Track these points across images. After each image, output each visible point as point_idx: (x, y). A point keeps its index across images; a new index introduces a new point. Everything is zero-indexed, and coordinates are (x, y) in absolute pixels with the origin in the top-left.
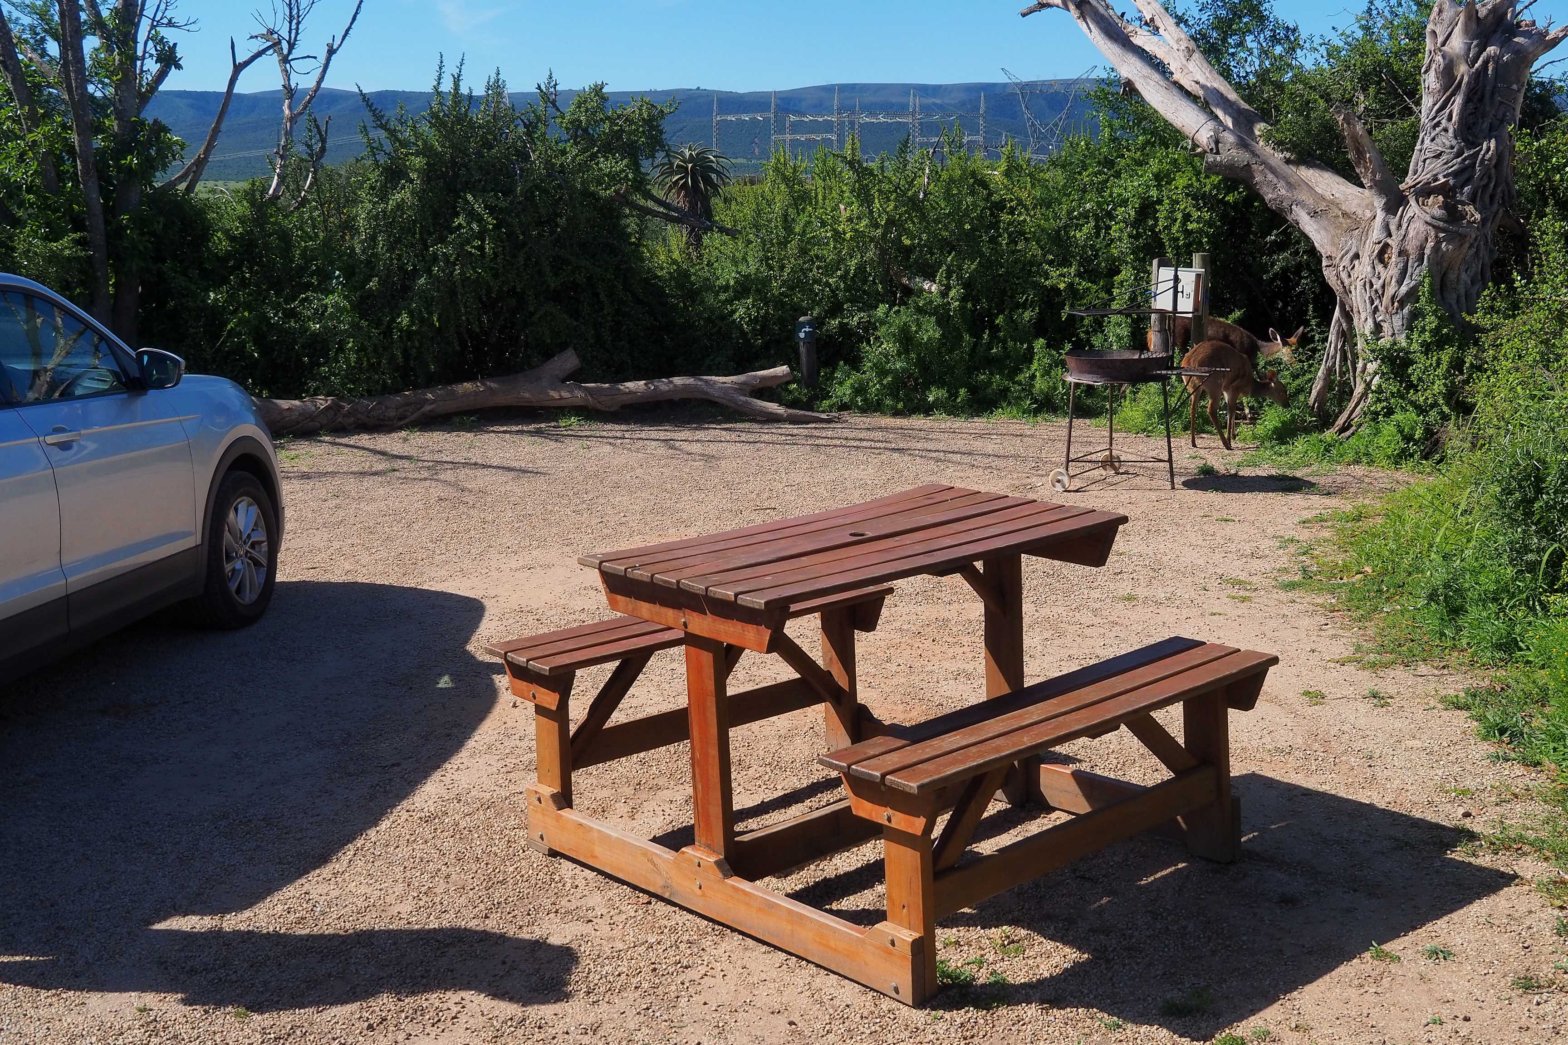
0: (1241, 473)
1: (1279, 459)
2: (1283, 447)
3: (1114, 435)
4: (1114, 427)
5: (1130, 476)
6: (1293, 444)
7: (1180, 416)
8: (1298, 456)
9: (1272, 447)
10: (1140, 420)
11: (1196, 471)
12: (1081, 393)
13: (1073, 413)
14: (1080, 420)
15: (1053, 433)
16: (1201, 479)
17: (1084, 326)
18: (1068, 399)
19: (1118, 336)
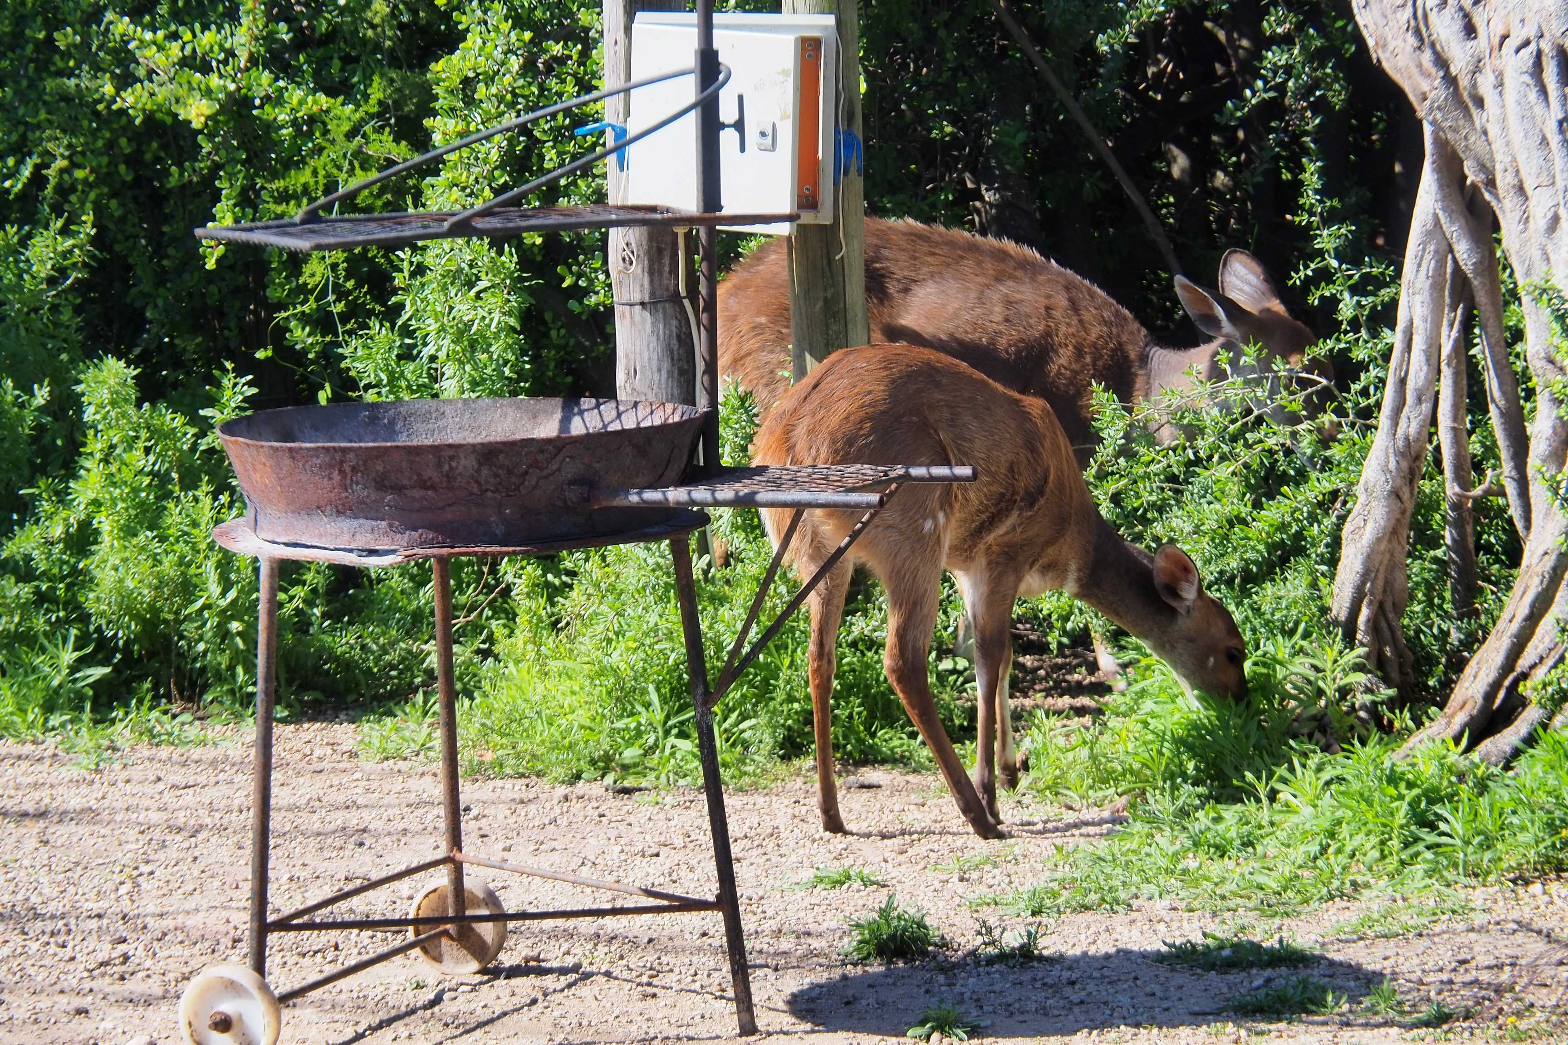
0: (1048, 946)
1: (1216, 868)
2: (1231, 813)
3: (467, 792)
4: (465, 757)
5: (549, 981)
6: (1273, 796)
7: (764, 692)
8: (1299, 853)
9: (1184, 813)
10: (583, 716)
11: (848, 944)
12: (309, 603)
13: (274, 697)
14: (312, 730)
15: (189, 797)
16: (871, 983)
17: (304, 290)
18: (249, 636)
19: (462, 331)
